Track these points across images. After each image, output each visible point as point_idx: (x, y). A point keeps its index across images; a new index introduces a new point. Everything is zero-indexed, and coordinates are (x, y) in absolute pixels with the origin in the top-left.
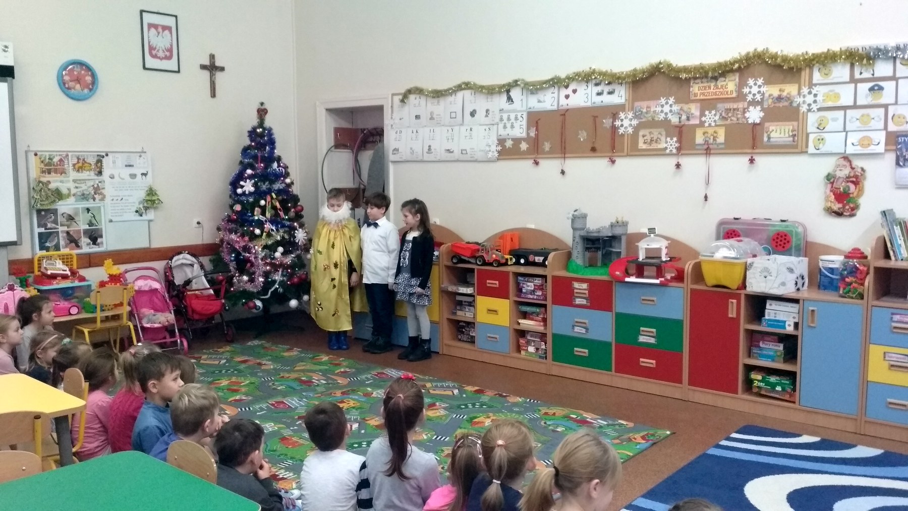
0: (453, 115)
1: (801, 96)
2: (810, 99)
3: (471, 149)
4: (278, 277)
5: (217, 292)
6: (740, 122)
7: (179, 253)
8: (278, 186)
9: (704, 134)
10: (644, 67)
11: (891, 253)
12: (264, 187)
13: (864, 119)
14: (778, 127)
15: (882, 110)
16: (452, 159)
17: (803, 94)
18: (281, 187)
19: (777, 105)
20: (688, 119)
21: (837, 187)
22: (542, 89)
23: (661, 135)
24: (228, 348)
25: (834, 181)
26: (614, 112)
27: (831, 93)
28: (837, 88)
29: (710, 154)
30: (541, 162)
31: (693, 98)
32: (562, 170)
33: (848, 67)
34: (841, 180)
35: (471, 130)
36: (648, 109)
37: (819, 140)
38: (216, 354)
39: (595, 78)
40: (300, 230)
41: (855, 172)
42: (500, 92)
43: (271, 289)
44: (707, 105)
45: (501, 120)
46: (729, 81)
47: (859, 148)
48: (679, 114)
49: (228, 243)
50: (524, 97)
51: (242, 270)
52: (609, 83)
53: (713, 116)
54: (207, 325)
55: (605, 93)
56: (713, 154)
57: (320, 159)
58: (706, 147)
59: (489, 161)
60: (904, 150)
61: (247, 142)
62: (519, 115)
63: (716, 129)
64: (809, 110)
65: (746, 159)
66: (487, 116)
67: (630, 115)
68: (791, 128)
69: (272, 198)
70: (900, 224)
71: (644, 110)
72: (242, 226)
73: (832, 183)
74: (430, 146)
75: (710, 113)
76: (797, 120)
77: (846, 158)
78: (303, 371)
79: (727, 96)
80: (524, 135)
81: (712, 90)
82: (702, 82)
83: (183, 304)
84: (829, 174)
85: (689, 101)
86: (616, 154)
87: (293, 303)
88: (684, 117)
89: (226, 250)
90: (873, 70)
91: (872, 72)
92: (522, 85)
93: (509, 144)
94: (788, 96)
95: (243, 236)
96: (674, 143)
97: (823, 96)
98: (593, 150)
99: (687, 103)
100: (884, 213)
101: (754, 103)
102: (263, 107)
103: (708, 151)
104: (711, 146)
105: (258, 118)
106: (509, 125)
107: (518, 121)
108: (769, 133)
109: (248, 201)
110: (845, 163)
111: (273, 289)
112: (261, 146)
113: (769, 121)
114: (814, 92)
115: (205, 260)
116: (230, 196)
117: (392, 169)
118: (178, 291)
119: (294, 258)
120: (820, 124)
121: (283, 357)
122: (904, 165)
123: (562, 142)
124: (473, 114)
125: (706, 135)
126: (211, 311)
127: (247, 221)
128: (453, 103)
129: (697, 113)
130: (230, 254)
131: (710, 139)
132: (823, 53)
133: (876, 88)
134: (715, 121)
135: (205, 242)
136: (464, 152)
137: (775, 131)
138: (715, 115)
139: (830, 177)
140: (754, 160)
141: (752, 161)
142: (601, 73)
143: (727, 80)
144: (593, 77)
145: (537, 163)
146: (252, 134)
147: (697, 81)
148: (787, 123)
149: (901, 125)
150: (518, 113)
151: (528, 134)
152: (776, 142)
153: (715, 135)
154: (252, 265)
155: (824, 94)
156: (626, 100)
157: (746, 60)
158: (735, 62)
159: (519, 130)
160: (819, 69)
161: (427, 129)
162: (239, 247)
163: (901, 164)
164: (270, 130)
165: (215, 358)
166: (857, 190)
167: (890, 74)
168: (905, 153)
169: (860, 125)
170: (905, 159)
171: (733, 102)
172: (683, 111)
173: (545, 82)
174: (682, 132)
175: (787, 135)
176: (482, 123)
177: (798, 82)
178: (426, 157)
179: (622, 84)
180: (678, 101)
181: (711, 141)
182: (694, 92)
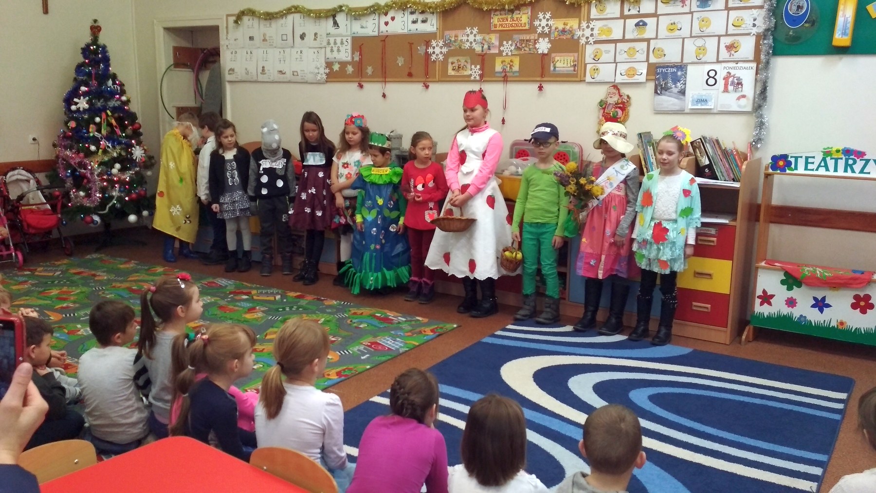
0: (284, 37)
1: (581, 30)
3: (301, 71)
4: (115, 193)
5: (54, 207)
6: (532, 52)
7: (14, 169)
8: (112, 103)
9: (502, 62)
11: (645, 170)
12: (99, 104)
13: (631, 52)
14: (562, 57)
15: (645, 44)
16: (285, 80)
17: (582, 28)
18: (116, 105)
19: (562, 37)
20: (489, 49)
21: (608, 112)
22: (364, 15)
23: (467, 62)
24: (66, 261)
25: (605, 107)
26: (427, 39)
27: (605, 28)
28: (610, 24)
29: (507, 81)
30: (365, 85)
32: (384, 94)
33: (619, 4)
34: (611, 106)
35: (301, 52)
36: (456, 38)
37: (594, 70)
38: (52, 267)
39: (410, 7)
40: (138, 147)
41: (622, 99)
42: (327, 17)
43: (108, 204)
44: (505, 35)
45: (329, 43)
46: (523, 14)
47: (625, 77)
48: (482, 43)
49: (64, 160)
50: (348, 23)
51: (78, 186)
52: (423, 12)
53: (509, 47)
54: (44, 240)
55: (419, 21)
56: (510, 81)
57: (159, 76)
58: (503, 74)
59: (319, 83)
60: (661, 80)
61: (80, 59)
63: (513, 58)
64: (587, 43)
65: (537, 85)
66: (315, 39)
67: (441, 43)
68: (572, 58)
69: (107, 115)
70: (653, 144)
71: (453, 39)
72: (78, 142)
73: (604, 109)
74: (263, 67)
75: (507, 43)
76: (577, 51)
77: (615, 87)
78: (135, 281)
79: (521, 28)
80: (349, 59)
81: (509, 22)
82: (501, 14)
83: (19, 219)
84: (601, 101)
85: (489, 31)
86: (429, 80)
87: (132, 218)
88: (486, 47)
89: (61, 166)
90: (639, 7)
91: (638, 9)
92: (347, 10)
93: (336, 67)
94: (571, 29)
95: (78, 152)
96: (478, 71)
97: (599, 30)
98: (410, 75)
99: (488, 34)
100: (640, 135)
101: (543, 35)
102: (96, 25)
103: (505, 78)
104: (508, 74)
105: (92, 35)
106: (335, 49)
107: (344, 46)
108: (555, 63)
109: (82, 118)
110: (614, 91)
111: (110, 205)
112: (95, 63)
113: (555, 52)
114: (591, 26)
115: (41, 176)
116: (65, 113)
117: (228, 88)
118: (13, 206)
119: (132, 174)
120: (595, 56)
121: (119, 269)
122: (661, 93)
123: (382, 66)
124: (302, 37)
125: (504, 63)
126: (47, 225)
127: (82, 137)
128: (283, 25)
129: (497, 43)
130: (66, 169)
131: (507, 67)
133: (641, 24)
135: (41, 158)
136: (295, 74)
137: (559, 61)
138: (511, 45)
139: (602, 104)
140: (542, 87)
141: (541, 88)
142: (415, 3)
143: (521, 13)
144: (409, 6)
145: (361, 86)
146: (86, 51)
147: (498, 13)
148: (569, 54)
149: (659, 58)
150: (343, 38)
151: (353, 58)
152: (561, 71)
153: (511, 63)
154: (89, 181)
155: (600, 28)
156: (437, 28)
159: (345, 54)
160: (596, 6)
161: (261, 51)
162: (75, 163)
163: (659, 92)
164: (104, 47)
165: (50, 270)
166: (624, 114)
167: (653, 11)
168: (662, 83)
169: (627, 57)
170: (662, 88)
171: (526, 34)
172: (485, 40)
173: (366, 9)
174: (484, 60)
175: (569, 65)
176: (311, 46)
177: (579, 17)
178: (261, 78)
179: (433, 13)
180: (480, 32)
181: (508, 69)
182: (493, 23)
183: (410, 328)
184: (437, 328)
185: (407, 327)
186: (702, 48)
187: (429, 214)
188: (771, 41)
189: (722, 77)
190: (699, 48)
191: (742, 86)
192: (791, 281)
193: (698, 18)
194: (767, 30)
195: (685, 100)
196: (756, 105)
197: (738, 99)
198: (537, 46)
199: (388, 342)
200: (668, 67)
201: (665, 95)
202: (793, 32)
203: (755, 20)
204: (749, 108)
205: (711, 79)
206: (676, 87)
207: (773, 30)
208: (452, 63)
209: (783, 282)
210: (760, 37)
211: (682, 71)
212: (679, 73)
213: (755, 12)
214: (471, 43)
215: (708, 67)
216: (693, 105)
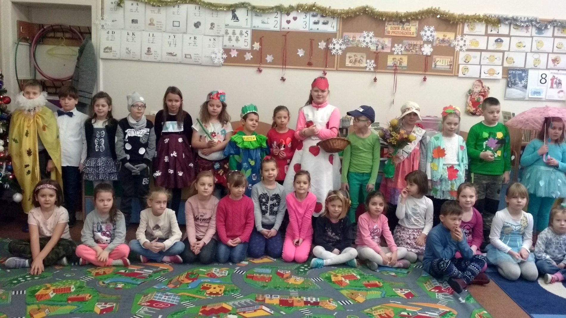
0: (176, 24)
1: (457, 41)
2: (461, 43)
3: (195, 54)
6: (418, 53)
9: (393, 59)
13: (491, 59)
14: (440, 59)
15: (501, 54)
16: (176, 62)
17: (457, 39)
19: (442, 45)
20: (383, 48)
21: (474, 98)
23: (363, 57)
25: (472, 94)
26: (328, 38)
27: (474, 41)
28: (478, 38)
29: (397, 73)
30: (264, 70)
31: (386, 34)
32: (282, 78)
33: (484, 26)
34: (476, 94)
35: (195, 38)
36: (354, 39)
37: (465, 69)
39: (314, 11)
41: (484, 90)
42: (223, 10)
44: (396, 40)
47: (487, 75)
48: (376, 44)
50: (249, 17)
52: (325, 16)
53: (400, 48)
55: (321, 23)
56: (400, 73)
58: (394, 68)
59: (214, 66)
60: (512, 78)
62: (244, 31)
63: (403, 57)
64: (461, 50)
65: (423, 77)
66: (211, 28)
67: (341, 41)
68: (449, 60)
71: (351, 39)
73: (471, 96)
75: (398, 45)
76: (453, 55)
77: (480, 81)
79: (410, 36)
81: (400, 30)
82: (393, 24)
84: (470, 90)
85: (383, 36)
86: (328, 69)
88: (380, 47)
93: (234, 54)
94: (449, 40)
96: (372, 64)
98: (310, 64)
101: (428, 42)
103: (396, 70)
104: (398, 68)
106: (234, 38)
107: (243, 36)
108: (435, 62)
110: (479, 84)
113: (436, 55)
114: (464, 39)
120: (466, 59)
123: (283, 56)
124: (197, 25)
125: (395, 60)
128: (176, 13)
129: (390, 45)
133: (499, 40)
134: (401, 51)
136: (188, 56)
137: (439, 61)
138: (402, 47)
139: (470, 92)
141: (425, 79)
143: (411, 25)
145: (260, 71)
147: (390, 23)
148: (447, 57)
149: (511, 64)
150: (243, 30)
151: (252, 47)
152: (439, 68)
153: (401, 60)
155: (470, 41)
156: (337, 30)
159: (244, 43)
160: (467, 25)
161: (145, 34)
163: (510, 86)
167: (507, 33)
168: (513, 80)
169: (489, 62)
170: (512, 83)
171: (414, 40)
172: (379, 42)
174: (378, 57)
175: (446, 64)
176: (206, 34)
177: (455, 32)
178: (145, 57)
179: (334, 18)
180: (376, 35)
181: (398, 64)
182: (387, 30)
186: (538, 60)
187: (287, 168)
189: (550, 79)
190: (536, 60)
191: (562, 84)
193: (536, 41)
195: (526, 92)
197: (559, 92)
200: (516, 70)
201: (514, 88)
204: (564, 98)
205: (543, 80)
206: (521, 83)
211: (525, 73)
212: (524, 75)
214: (367, 43)
215: (541, 72)
216: (532, 95)
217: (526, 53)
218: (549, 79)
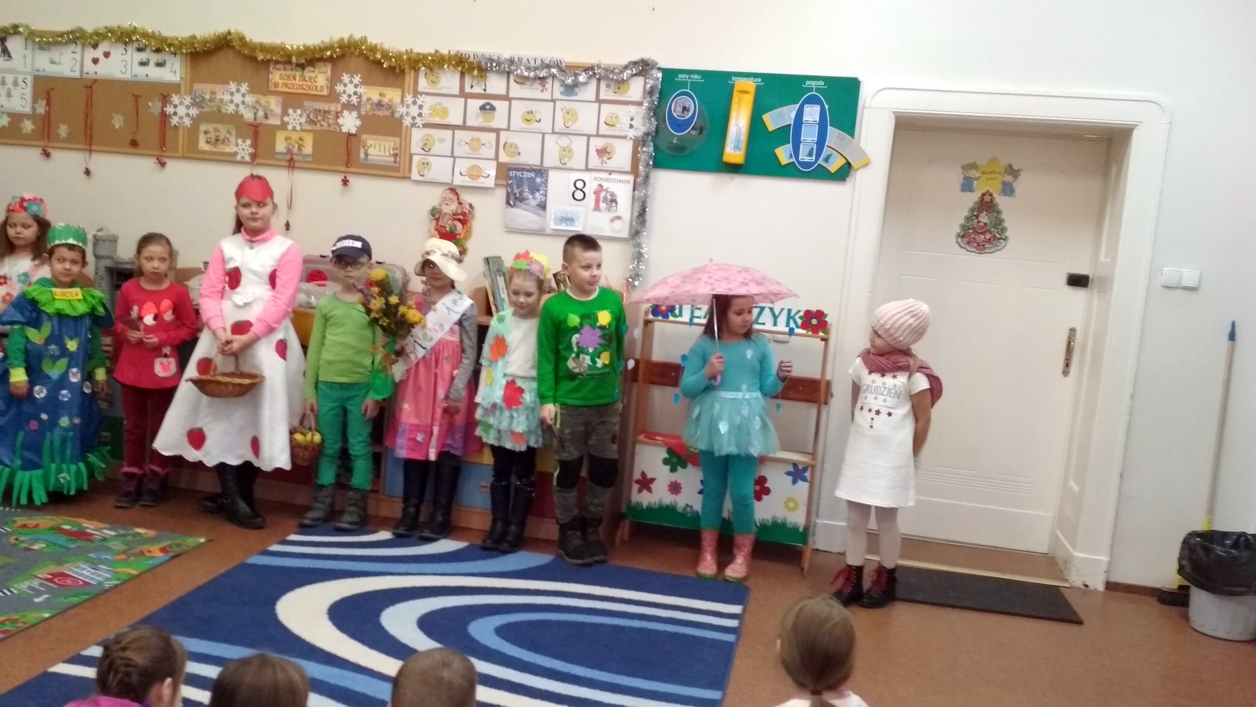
1: (405, 106)
2: (414, 111)
6: (333, 129)
9: (287, 139)
10: (207, 36)
11: (493, 308)
13: (475, 145)
14: (377, 141)
15: (493, 135)
17: (407, 103)
19: (377, 113)
20: (266, 117)
21: (443, 225)
22: (56, 43)
23: (230, 134)
25: (439, 218)
26: (164, 93)
27: (438, 107)
28: (447, 102)
29: (293, 167)
30: (56, 154)
31: (272, 88)
32: (87, 169)
33: (457, 76)
34: (447, 216)
36: (213, 96)
37: (424, 164)
39: (137, 40)
41: (462, 208)
44: (291, 100)
46: (319, 72)
47: (467, 178)
48: (254, 108)
50: (29, 53)
52: (158, 51)
53: (298, 117)
55: (152, 64)
56: (299, 168)
58: (288, 157)
60: (515, 187)
62: (20, 78)
63: (304, 135)
64: (413, 125)
65: (338, 179)
67: (188, 100)
68: (392, 145)
71: (207, 97)
73: (437, 220)
75: (295, 112)
76: (400, 136)
77: (453, 190)
79: (315, 93)
81: (297, 82)
82: (285, 69)
84: (434, 209)
85: (267, 92)
86: (166, 154)
88: (261, 114)
90: (485, 85)
91: (484, 88)
92: (26, 33)
93: (3, 121)
94: (390, 103)
96: (247, 148)
97: (429, 109)
98: (134, 144)
99: (265, 95)
100: (487, 260)
101: (349, 106)
103: (291, 163)
104: (295, 158)
106: (3, 92)
107: (19, 88)
108: (366, 148)
110: (452, 196)
113: (367, 133)
114: (419, 102)
120: (425, 144)
122: (515, 204)
123: (86, 126)
125: (289, 141)
129: (278, 110)
131: (294, 147)
132: (430, 54)
133: (488, 107)
134: (301, 124)
137: (373, 146)
138: (301, 116)
139: (435, 212)
140: (348, 181)
141: (345, 182)
142: (145, 35)
143: (317, 71)
144: (134, 39)
145: (47, 155)
147: (280, 66)
148: (388, 138)
149: (513, 156)
150: (18, 76)
151: (34, 109)
152: (375, 160)
153: (301, 142)
155: (431, 106)
156: (181, 78)
157: (340, 47)
158: (326, 49)
159: (20, 101)
160: (426, 74)
163: (512, 203)
166: (465, 231)
167: (503, 92)
168: (517, 191)
169: (470, 152)
170: (516, 198)
171: (325, 101)
172: (260, 104)
173: (61, 35)
174: (257, 133)
175: (387, 154)
177: (402, 87)
179: (175, 54)
180: (252, 91)
181: (295, 150)
182: (273, 81)
183: (124, 547)
184: (170, 546)
185: (117, 545)
186: (567, 150)
187: (162, 364)
188: (651, 149)
189: (592, 190)
190: (564, 149)
191: (616, 203)
192: (675, 460)
193: (562, 109)
194: (647, 134)
195: (545, 217)
196: (633, 230)
197: (612, 220)
198: (340, 121)
199: (85, 572)
200: (523, 170)
201: (519, 207)
202: (677, 140)
203: (632, 119)
204: (625, 234)
205: (578, 193)
206: (534, 198)
207: (654, 134)
208: (206, 133)
209: (665, 462)
210: (639, 143)
211: (542, 177)
212: (538, 180)
213: (633, 110)
214: (237, 105)
215: (575, 176)
216: (556, 224)
217: (543, 134)
218: (590, 190)
